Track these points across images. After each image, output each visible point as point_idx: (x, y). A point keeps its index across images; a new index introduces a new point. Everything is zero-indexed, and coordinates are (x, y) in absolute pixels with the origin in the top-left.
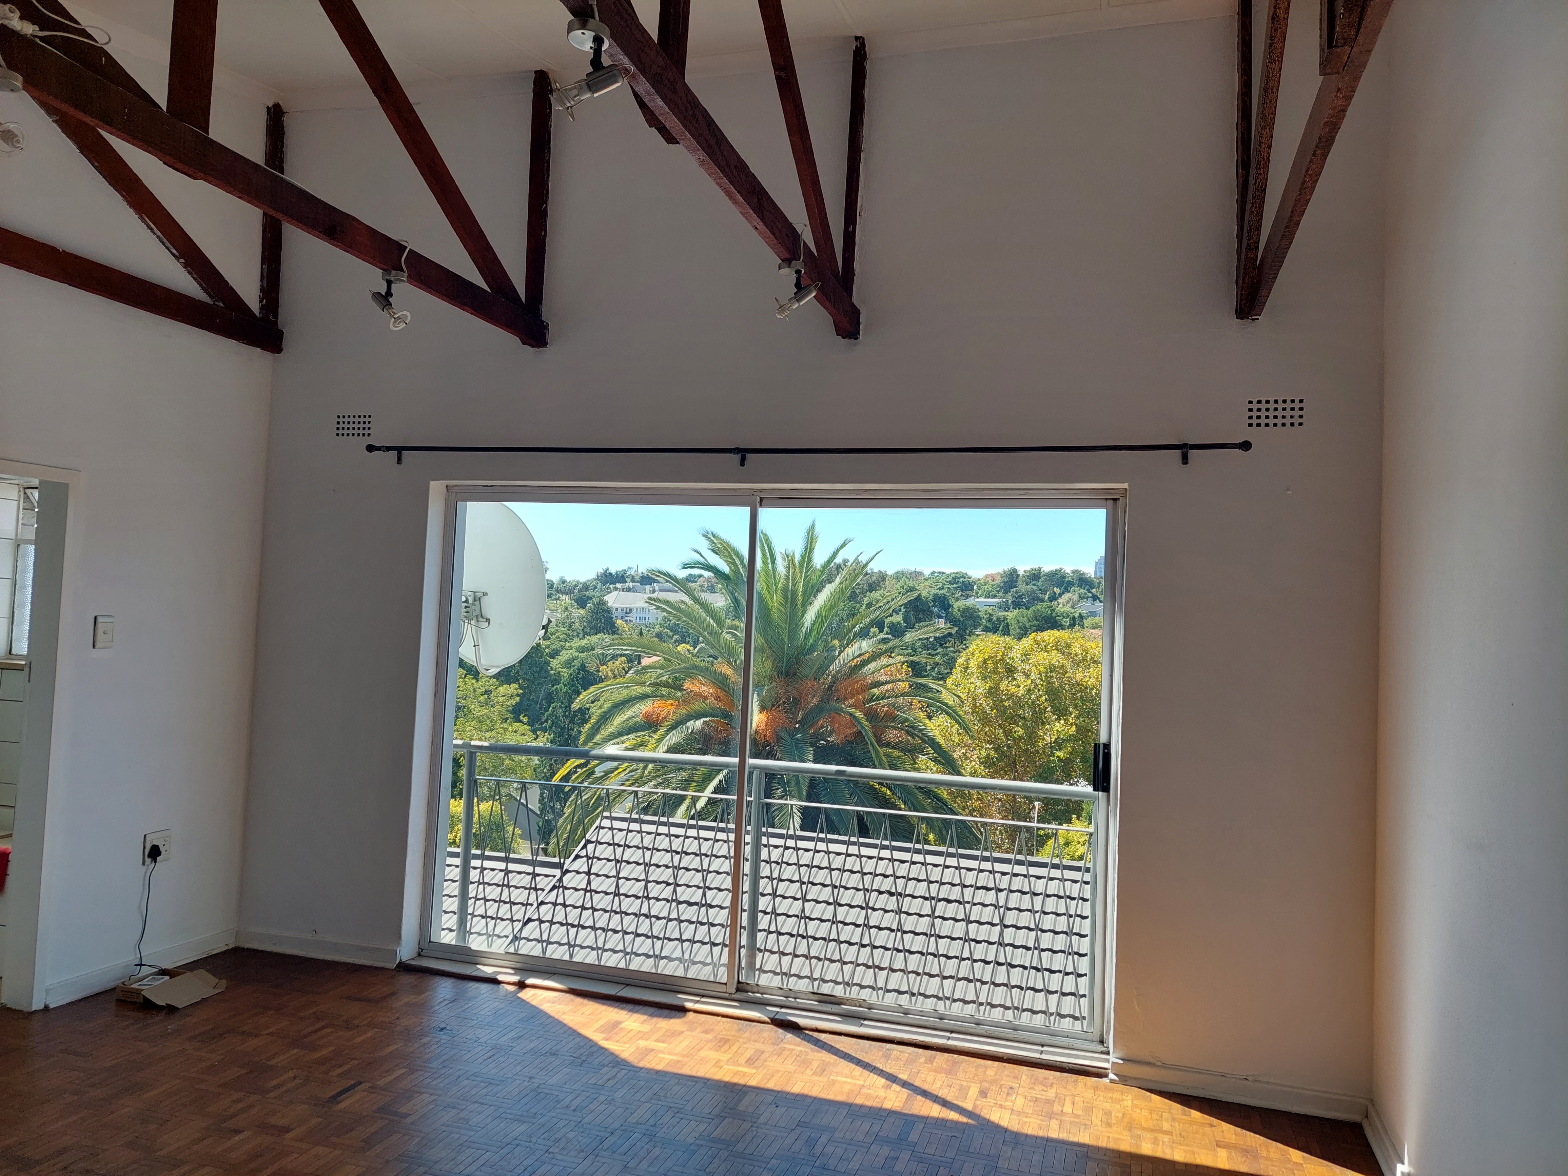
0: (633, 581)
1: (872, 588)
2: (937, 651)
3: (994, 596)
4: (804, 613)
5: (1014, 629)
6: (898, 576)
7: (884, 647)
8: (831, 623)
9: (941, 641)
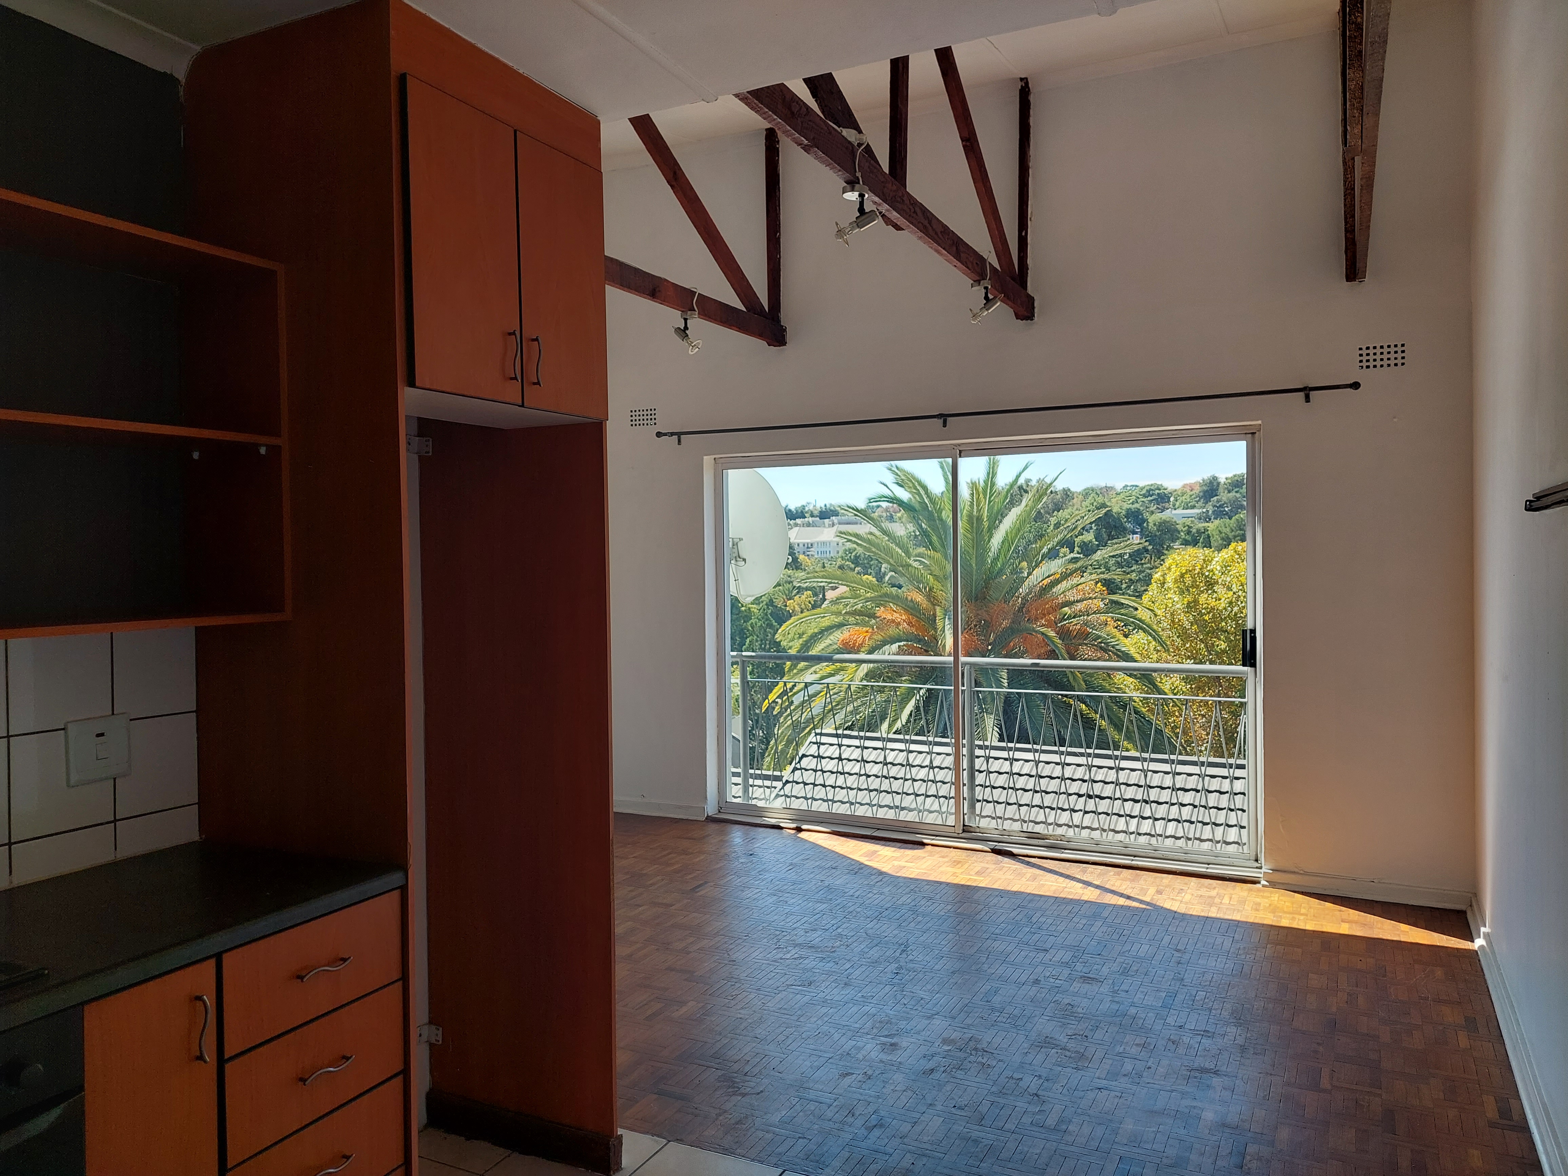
0: (812, 516)
1: (1058, 508)
2: (1133, 569)
3: (1193, 507)
4: (991, 537)
5: (1216, 540)
6: (1086, 493)
7: (1072, 566)
8: (1017, 546)
9: (1136, 556)
